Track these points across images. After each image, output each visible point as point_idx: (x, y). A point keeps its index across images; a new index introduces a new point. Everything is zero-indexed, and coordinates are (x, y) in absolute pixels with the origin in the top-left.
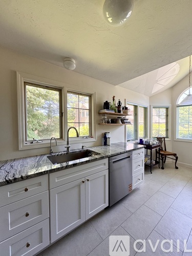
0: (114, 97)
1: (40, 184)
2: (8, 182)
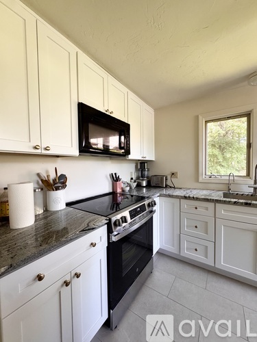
1: (207, 209)
2: (185, 197)
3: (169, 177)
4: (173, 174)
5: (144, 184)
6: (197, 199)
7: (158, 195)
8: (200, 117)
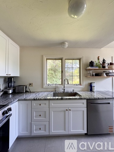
0: (99, 57)
2: (34, 100)
3: (28, 86)
4: (30, 84)
5: (11, 91)
6: (41, 99)
7: (17, 100)
8: (44, 56)
